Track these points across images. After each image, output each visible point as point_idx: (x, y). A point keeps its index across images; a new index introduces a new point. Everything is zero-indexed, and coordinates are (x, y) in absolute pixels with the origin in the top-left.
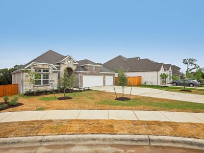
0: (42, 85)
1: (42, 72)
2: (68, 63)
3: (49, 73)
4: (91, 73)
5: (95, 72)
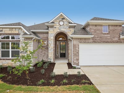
0: (10, 57)
1: (10, 39)
2: (61, 25)
3: (20, 41)
4: (98, 39)
5: (109, 36)
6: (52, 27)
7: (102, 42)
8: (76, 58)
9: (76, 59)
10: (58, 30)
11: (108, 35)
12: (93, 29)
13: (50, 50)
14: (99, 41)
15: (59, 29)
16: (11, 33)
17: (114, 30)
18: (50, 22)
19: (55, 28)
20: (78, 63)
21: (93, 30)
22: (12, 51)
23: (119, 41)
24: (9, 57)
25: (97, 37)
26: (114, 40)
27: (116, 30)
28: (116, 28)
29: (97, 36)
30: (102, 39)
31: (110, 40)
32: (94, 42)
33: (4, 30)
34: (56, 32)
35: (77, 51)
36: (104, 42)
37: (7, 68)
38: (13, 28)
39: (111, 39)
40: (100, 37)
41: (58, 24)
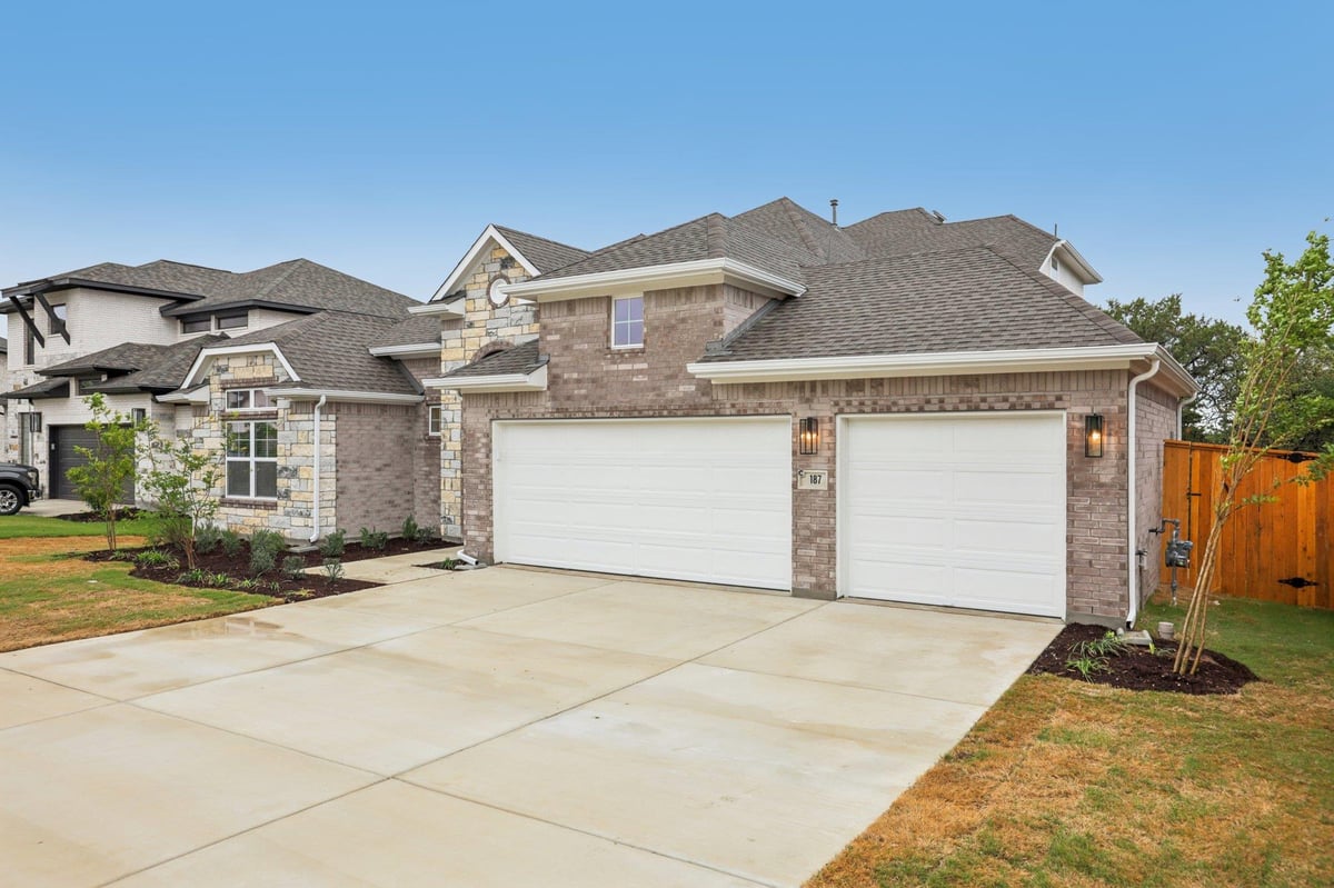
0: (253, 495)
1: (252, 407)
2: (495, 307)
3: (275, 415)
4: (583, 392)
5: (641, 372)
6: (454, 321)
7: (602, 410)
8: (475, 512)
9: (479, 518)
10: (486, 341)
11: (638, 366)
12: (558, 331)
13: (447, 465)
14: (586, 405)
15: (488, 334)
16: (251, 377)
17: (673, 327)
18: (439, 297)
19: (471, 325)
20: (482, 539)
21: (557, 337)
22: (257, 463)
23: (705, 400)
24: (248, 494)
25: (578, 381)
26: (670, 395)
27: (683, 320)
28: (683, 308)
29: (575, 376)
30: (603, 391)
31: (651, 396)
32: (558, 411)
33: (232, 363)
34: (472, 353)
35: (482, 471)
36: (612, 410)
37: (246, 546)
38: (255, 355)
39: (654, 389)
40: (594, 381)
41: (481, 303)
